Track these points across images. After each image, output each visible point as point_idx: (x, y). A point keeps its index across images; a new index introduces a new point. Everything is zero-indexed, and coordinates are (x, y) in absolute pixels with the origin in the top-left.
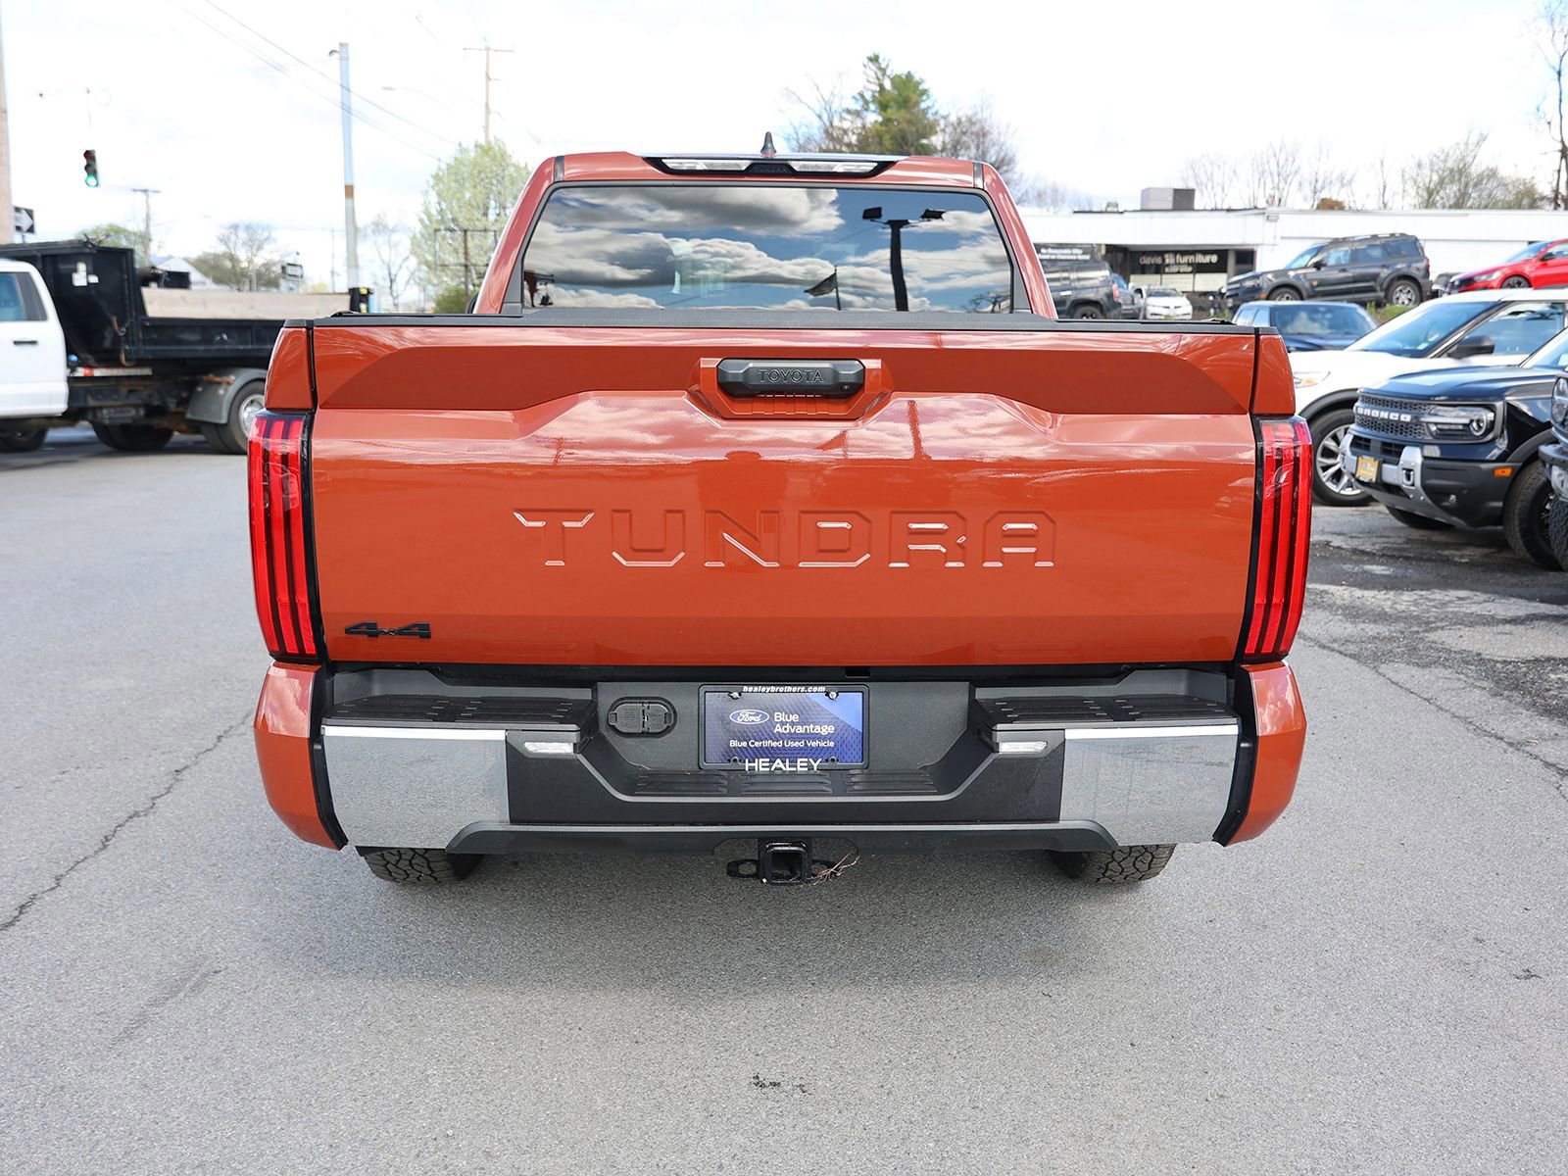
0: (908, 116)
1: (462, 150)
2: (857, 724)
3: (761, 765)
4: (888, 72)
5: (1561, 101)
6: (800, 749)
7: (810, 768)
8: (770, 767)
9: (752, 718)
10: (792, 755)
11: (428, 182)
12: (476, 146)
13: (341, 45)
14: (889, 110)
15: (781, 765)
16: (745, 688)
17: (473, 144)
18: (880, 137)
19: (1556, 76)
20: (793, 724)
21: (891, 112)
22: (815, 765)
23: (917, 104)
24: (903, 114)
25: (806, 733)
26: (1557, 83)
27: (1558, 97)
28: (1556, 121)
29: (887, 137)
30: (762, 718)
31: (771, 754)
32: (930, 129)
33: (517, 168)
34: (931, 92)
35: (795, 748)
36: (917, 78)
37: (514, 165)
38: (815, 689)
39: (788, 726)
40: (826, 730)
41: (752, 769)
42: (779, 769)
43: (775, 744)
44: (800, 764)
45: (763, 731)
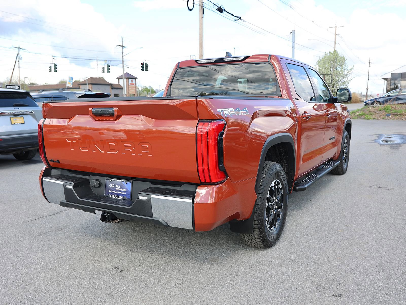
1: (326, 54)
2: (130, 189)
3: (113, 196)
6: (120, 194)
7: (121, 198)
8: (114, 197)
9: (113, 186)
10: (118, 195)
11: (316, 63)
12: (329, 53)
13: (293, 31)
15: (116, 197)
16: (112, 179)
17: (329, 52)
20: (119, 188)
22: (122, 198)
25: (121, 191)
30: (114, 186)
31: (115, 194)
33: (341, 57)
35: (119, 194)
37: (339, 57)
38: (123, 181)
39: (118, 189)
40: (125, 190)
41: (111, 197)
42: (116, 198)
43: (116, 192)
44: (119, 197)
45: (114, 189)
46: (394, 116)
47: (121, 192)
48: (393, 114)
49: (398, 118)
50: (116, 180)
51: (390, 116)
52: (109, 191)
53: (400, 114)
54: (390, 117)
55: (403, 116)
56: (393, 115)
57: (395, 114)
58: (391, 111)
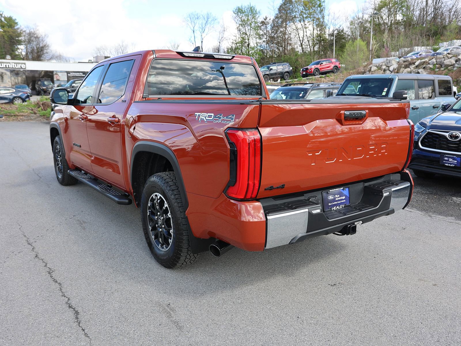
0: (12, 30)
2: (348, 195)
4: (3, 16)
5: (195, 38)
8: (336, 208)
9: (332, 197)
14: (5, 28)
18: (4, 37)
19: (193, 32)
21: (6, 29)
23: (14, 27)
24: (10, 30)
26: (193, 34)
27: (194, 37)
28: (194, 43)
29: (6, 36)
31: (336, 205)
32: (19, 35)
34: (18, 23)
35: (340, 203)
36: (14, 18)
38: (341, 188)
39: (338, 198)
40: (344, 198)
41: (333, 209)
42: (338, 209)
43: (336, 203)
44: (341, 207)
45: (334, 200)
46: (8, 117)
47: (341, 200)
48: (6, 115)
49: (14, 120)
50: (335, 190)
51: (2, 117)
52: (330, 204)
53: (13, 115)
54: (4, 118)
55: (17, 117)
56: (6, 117)
57: (8, 115)
58: (3, 112)
